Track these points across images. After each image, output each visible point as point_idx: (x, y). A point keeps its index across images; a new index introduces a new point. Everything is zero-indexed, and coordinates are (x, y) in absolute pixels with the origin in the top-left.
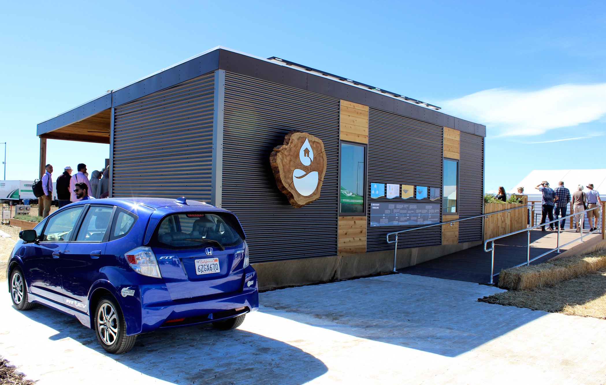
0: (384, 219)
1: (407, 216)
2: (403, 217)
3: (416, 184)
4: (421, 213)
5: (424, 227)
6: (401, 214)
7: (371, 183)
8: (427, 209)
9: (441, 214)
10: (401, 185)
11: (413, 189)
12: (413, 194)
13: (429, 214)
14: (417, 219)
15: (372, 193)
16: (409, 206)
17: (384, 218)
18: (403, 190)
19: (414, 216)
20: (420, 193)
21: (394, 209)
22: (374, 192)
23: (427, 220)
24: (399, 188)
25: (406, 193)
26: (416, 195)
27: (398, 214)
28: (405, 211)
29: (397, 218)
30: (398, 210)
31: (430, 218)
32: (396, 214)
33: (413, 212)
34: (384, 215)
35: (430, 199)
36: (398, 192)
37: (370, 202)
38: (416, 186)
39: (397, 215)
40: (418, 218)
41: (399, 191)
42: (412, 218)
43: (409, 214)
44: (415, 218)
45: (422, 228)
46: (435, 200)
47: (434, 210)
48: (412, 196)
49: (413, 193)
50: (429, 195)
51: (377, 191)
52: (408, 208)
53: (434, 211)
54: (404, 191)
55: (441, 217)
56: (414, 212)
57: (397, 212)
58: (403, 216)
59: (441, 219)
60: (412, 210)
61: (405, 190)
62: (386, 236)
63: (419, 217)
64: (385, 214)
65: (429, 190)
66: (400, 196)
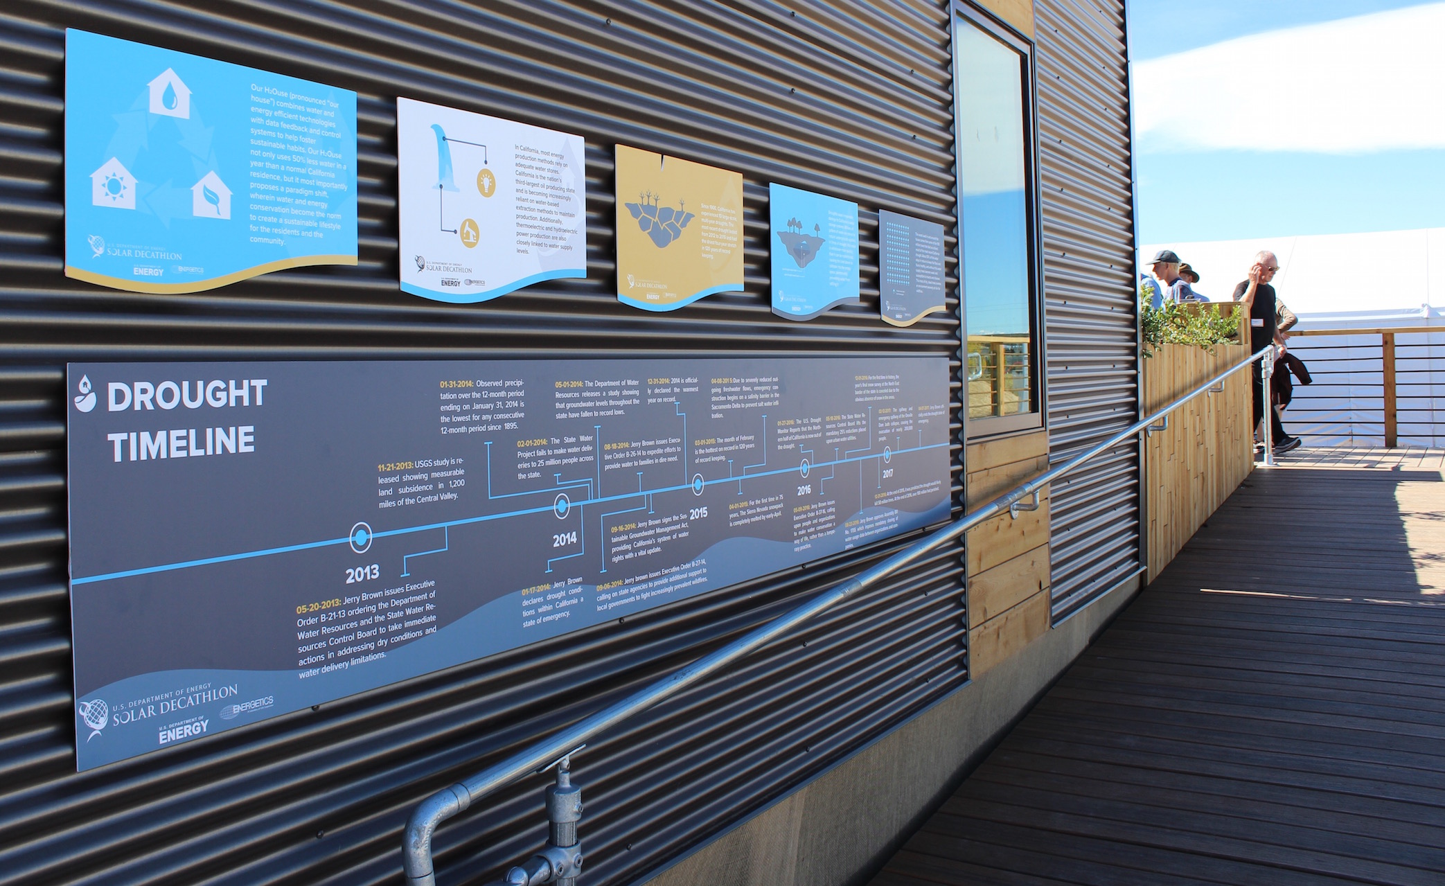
0: (367, 586)
1: (688, 501)
2: (644, 517)
3: (764, 165)
4: (820, 449)
5: (854, 589)
6: (623, 480)
7: (72, 34)
8: (862, 407)
9: (956, 436)
10: (602, 148)
11: (740, 209)
12: (740, 266)
13: (879, 448)
14: (787, 514)
15: (101, 198)
16: (705, 387)
17: (373, 571)
18: (634, 209)
19: (755, 490)
20: (804, 251)
21: (527, 429)
22: (141, 197)
23: (869, 502)
24: (575, 178)
25: (661, 239)
26: (764, 268)
27: (575, 495)
28: (663, 451)
29: (573, 538)
30: (577, 450)
31: (890, 484)
32: (549, 499)
33: (745, 442)
34: (361, 538)
35: (884, 318)
36: (567, 223)
37: (59, 361)
38: (765, 181)
39: (562, 506)
40: (793, 501)
41: (582, 213)
42: (744, 513)
43: (710, 471)
44: (769, 509)
45: (840, 596)
46: (918, 325)
47: (916, 412)
48: (732, 279)
49: (741, 251)
50: (873, 281)
51: (212, 181)
52: (698, 403)
53: (916, 419)
54: (644, 225)
55: (957, 457)
56: (758, 441)
57: (569, 472)
58: (639, 501)
59: (957, 477)
60: (738, 422)
61: (650, 209)
62: (400, 839)
63: (808, 489)
64: (380, 521)
65: (873, 233)
66: (591, 272)
